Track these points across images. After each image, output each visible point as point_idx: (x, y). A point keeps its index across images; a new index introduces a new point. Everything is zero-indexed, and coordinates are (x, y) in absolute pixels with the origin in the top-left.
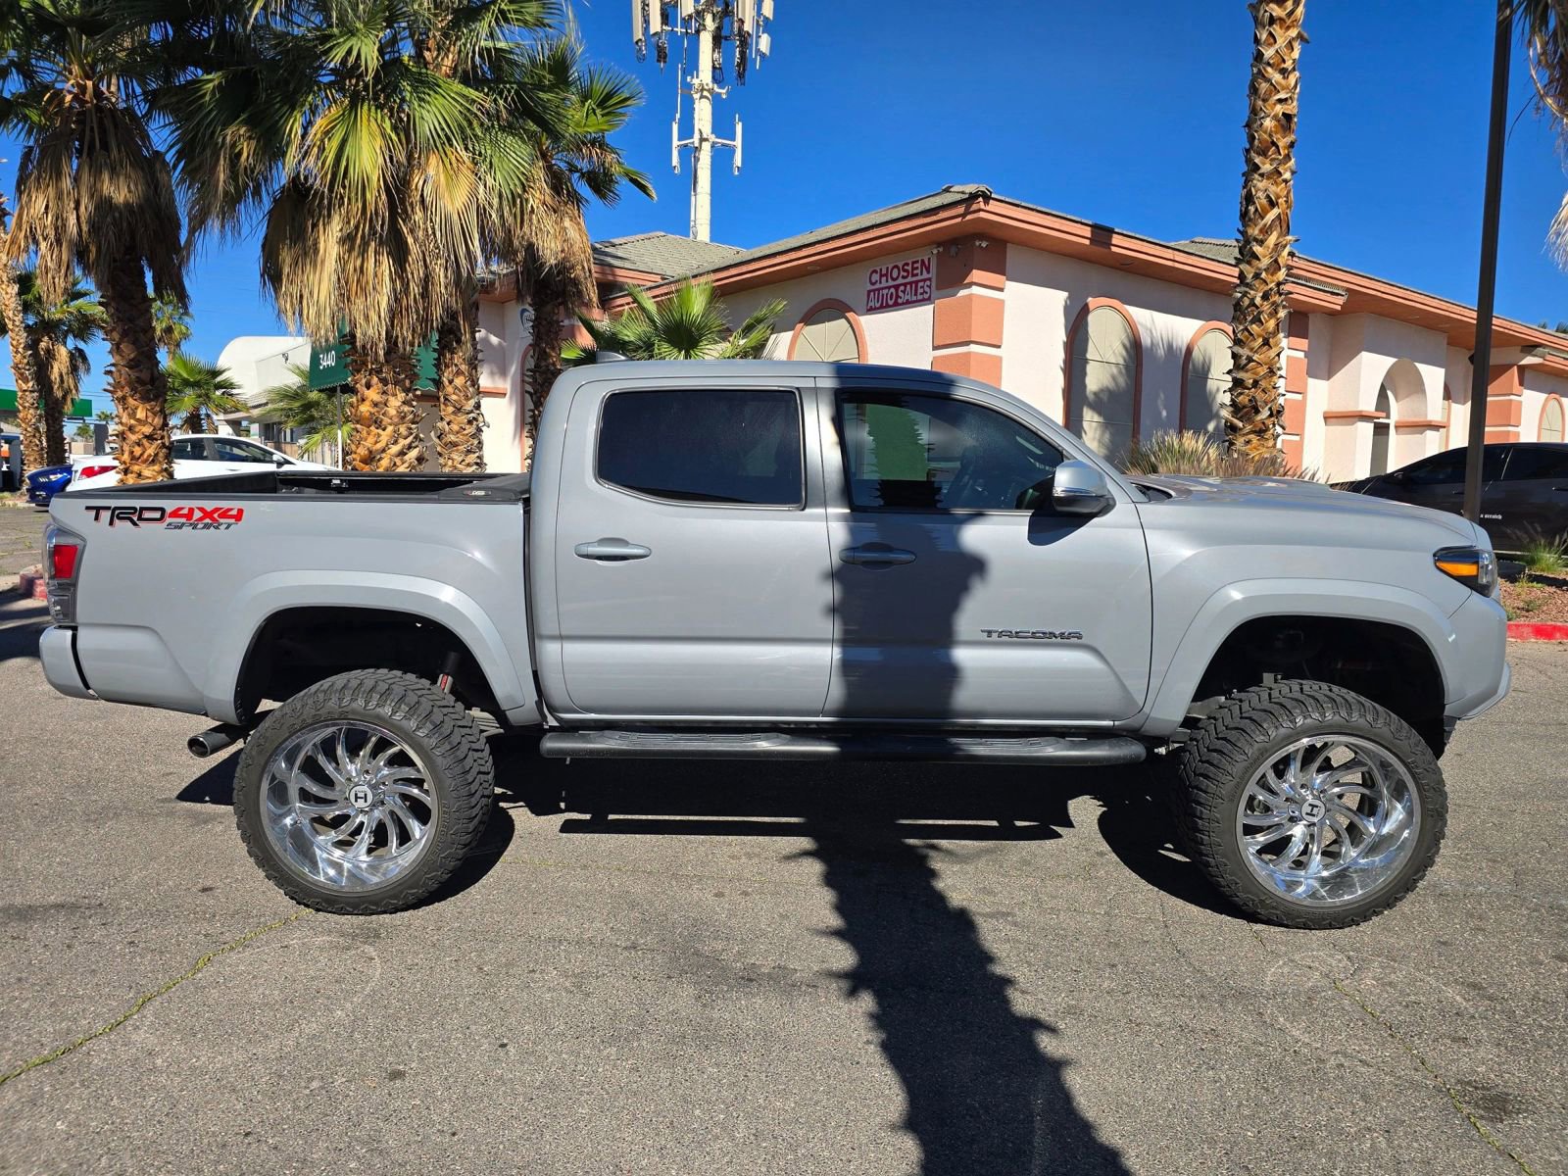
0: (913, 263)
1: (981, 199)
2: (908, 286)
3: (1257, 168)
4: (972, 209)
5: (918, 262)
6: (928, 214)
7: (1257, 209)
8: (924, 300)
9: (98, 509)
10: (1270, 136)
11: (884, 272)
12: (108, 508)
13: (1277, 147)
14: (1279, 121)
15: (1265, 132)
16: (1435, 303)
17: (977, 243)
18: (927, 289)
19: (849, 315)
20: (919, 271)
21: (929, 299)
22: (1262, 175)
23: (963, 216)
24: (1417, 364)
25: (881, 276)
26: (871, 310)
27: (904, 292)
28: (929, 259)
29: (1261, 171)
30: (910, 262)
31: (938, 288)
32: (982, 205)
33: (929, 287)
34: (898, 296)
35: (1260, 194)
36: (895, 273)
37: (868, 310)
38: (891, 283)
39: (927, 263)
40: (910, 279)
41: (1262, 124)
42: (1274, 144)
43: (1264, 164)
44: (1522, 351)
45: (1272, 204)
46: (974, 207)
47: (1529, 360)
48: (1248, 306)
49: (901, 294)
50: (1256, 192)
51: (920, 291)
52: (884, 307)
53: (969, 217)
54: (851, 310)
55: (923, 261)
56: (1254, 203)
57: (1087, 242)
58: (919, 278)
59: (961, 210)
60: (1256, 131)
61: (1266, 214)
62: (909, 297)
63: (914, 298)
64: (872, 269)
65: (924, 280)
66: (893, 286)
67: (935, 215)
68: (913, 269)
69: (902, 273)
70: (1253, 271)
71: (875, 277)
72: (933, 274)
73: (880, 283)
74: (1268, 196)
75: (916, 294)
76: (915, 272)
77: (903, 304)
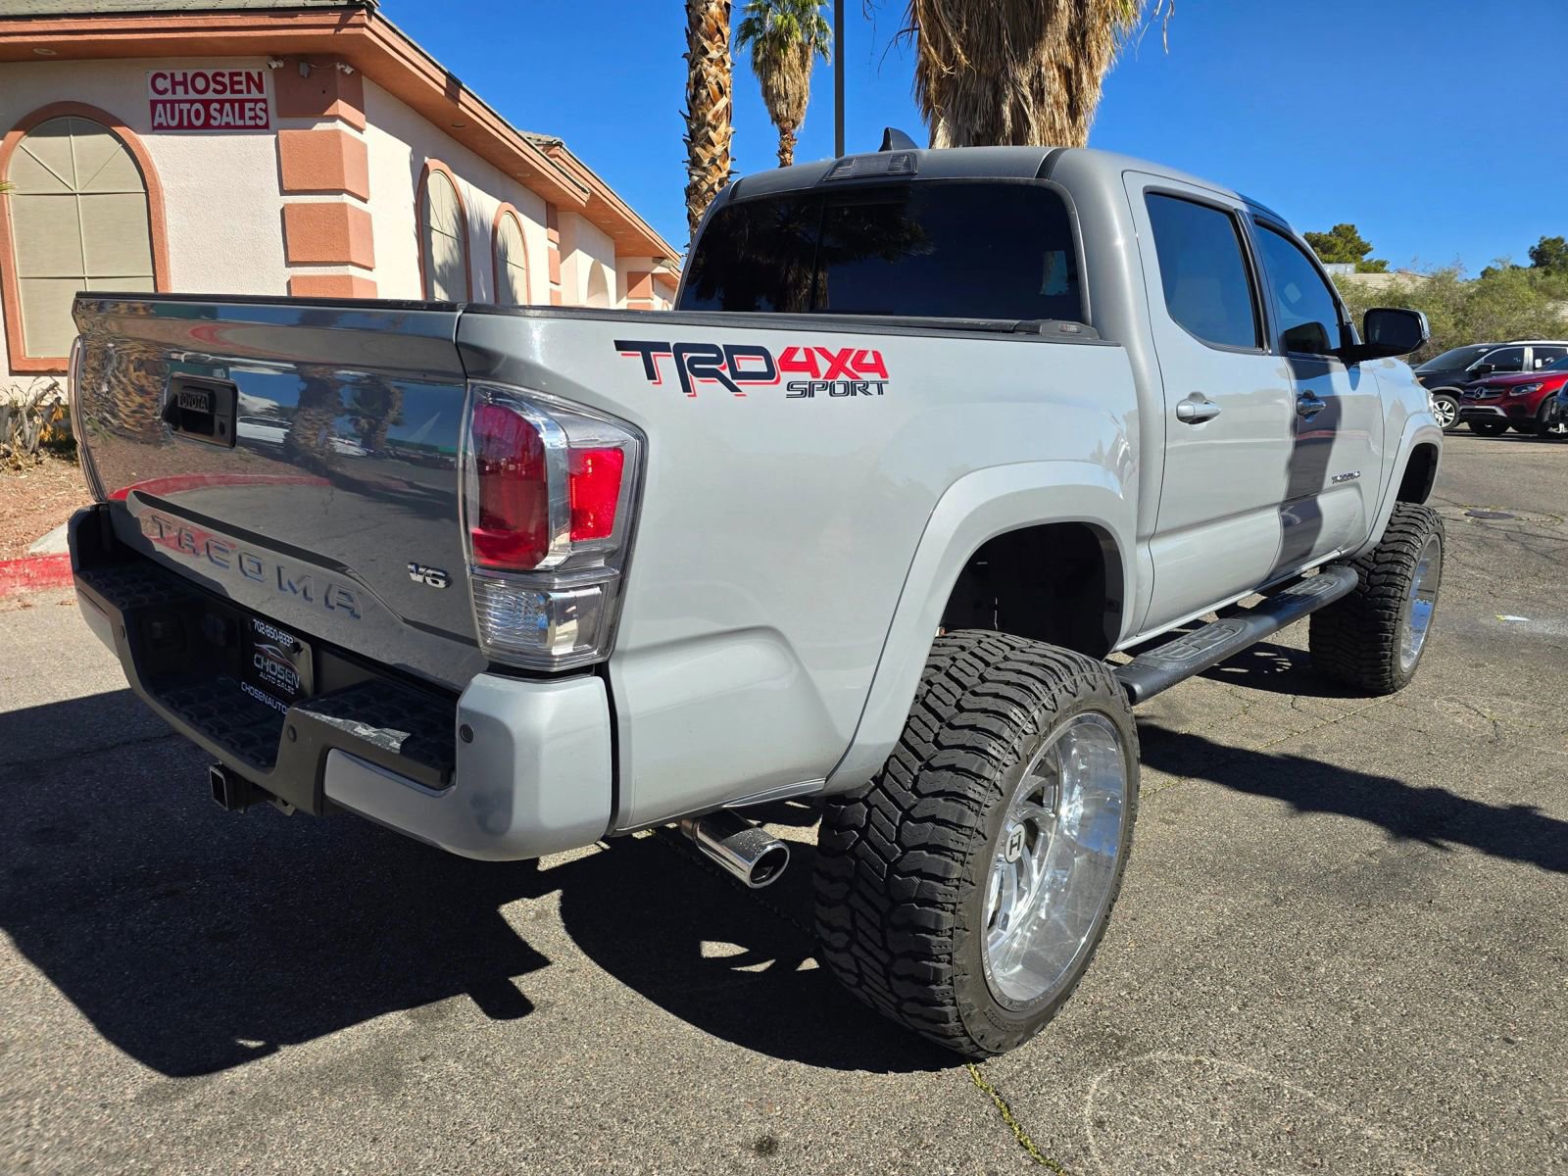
0: (232, 75)
1: (364, 12)
2: (227, 106)
3: (705, 52)
4: (350, 22)
5: (240, 74)
6: (278, 13)
7: (709, 94)
8: (257, 127)
9: (646, 349)
10: (716, 22)
11: (179, 78)
12: (663, 347)
13: (722, 35)
14: (721, 9)
15: (712, 17)
16: (626, 211)
17: (339, 67)
18: (262, 114)
19: (119, 130)
20: (243, 87)
21: (266, 126)
22: (711, 60)
23: (338, 27)
24: (603, 265)
25: (174, 84)
26: (159, 129)
27: (221, 111)
28: (260, 74)
29: (709, 56)
30: (226, 72)
31: (281, 114)
32: (366, 20)
33: (265, 111)
34: (208, 116)
35: (711, 79)
36: (200, 83)
37: (154, 128)
38: (192, 95)
39: (256, 79)
40: (228, 95)
41: (708, 8)
42: (719, 31)
43: (712, 49)
44: (654, 262)
45: (722, 92)
46: (355, 19)
47: (659, 270)
48: (707, 191)
49: (214, 113)
50: (708, 77)
51: (248, 115)
52: (184, 127)
53: (345, 31)
54: (121, 124)
55: (249, 76)
56: (706, 87)
57: (442, 92)
58: (245, 96)
59: (334, 18)
60: (703, 14)
61: (717, 101)
62: (230, 119)
63: (240, 123)
64: (154, 72)
65: (256, 101)
66: (201, 102)
67: (292, 17)
68: (233, 83)
69: (213, 85)
70: (709, 155)
71: (161, 84)
72: (269, 92)
73: (174, 92)
74: (718, 83)
75: (242, 117)
76: (237, 87)
77: (219, 127)
